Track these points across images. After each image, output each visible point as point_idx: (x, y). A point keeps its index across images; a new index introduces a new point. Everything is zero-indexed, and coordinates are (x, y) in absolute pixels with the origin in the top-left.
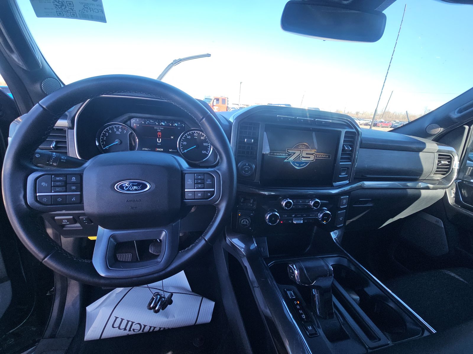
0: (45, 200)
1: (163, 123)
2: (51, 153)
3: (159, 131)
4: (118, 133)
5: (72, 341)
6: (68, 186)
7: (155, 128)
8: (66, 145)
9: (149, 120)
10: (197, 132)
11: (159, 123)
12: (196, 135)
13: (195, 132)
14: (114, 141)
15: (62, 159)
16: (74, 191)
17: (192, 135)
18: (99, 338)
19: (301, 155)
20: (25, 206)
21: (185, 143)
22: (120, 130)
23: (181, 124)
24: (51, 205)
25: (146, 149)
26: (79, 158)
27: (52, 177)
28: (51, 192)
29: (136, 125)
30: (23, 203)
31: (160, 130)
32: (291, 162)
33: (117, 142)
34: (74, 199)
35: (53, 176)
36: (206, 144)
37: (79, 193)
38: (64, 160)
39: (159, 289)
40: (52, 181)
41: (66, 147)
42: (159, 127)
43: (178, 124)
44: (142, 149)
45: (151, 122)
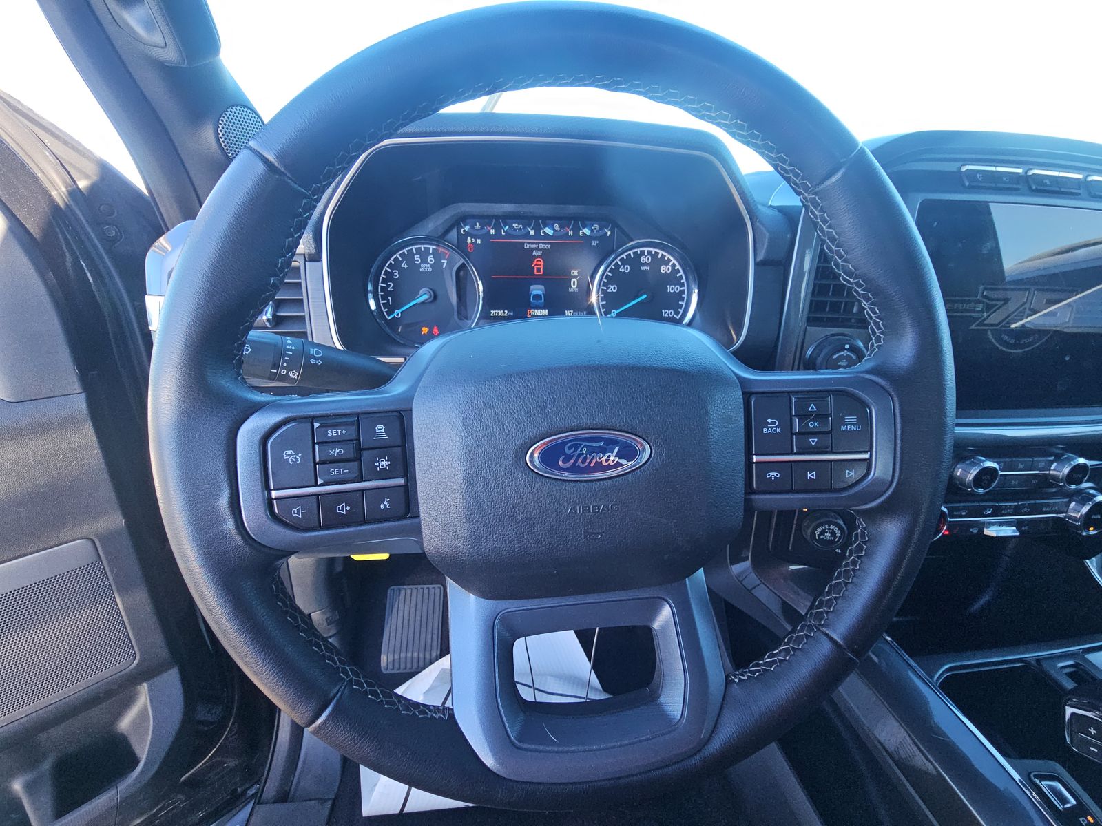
0: (298, 513)
1: (549, 231)
2: (279, 337)
3: (539, 257)
4: (425, 268)
5: (333, 805)
6: (365, 456)
7: (527, 246)
8: (304, 312)
9: (508, 221)
10: (650, 253)
11: (537, 229)
12: (646, 260)
13: (643, 252)
14: (414, 295)
15: (313, 357)
16: (383, 475)
17: (635, 261)
18: (398, 811)
19: (1027, 306)
20: (238, 540)
21: (613, 288)
22: (431, 261)
23: (601, 228)
24: (320, 528)
25: (501, 313)
26: (339, 347)
27: (313, 426)
28: (316, 485)
29: (473, 240)
30: (230, 525)
31: (540, 253)
32: (989, 333)
33: (423, 296)
34: (385, 504)
35: (316, 425)
36: (675, 289)
37: (401, 481)
38: (317, 359)
39: (524, 682)
40: (314, 443)
41: (304, 317)
42: (538, 243)
43: (592, 231)
44: (493, 313)
45: (515, 230)
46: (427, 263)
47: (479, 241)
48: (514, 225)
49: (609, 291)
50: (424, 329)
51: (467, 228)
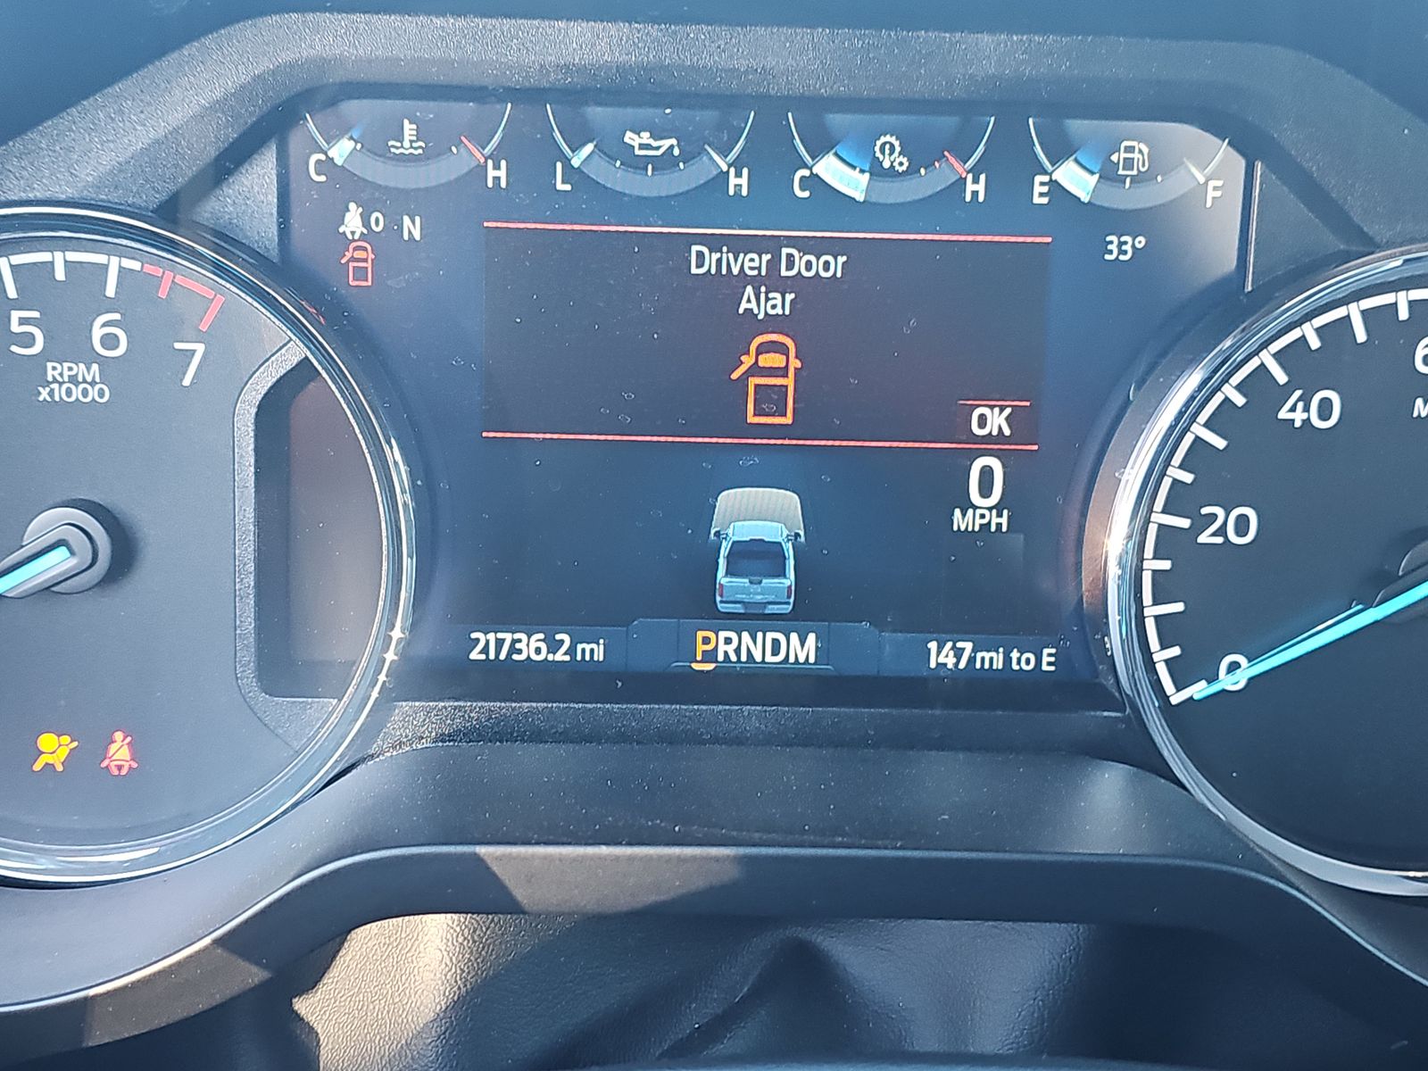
1: (843, 175)
3: (772, 323)
4: (70, 386)
7: (704, 263)
9: (594, 113)
11: (772, 163)
21: (1232, 525)
22: (111, 342)
29: (378, 221)
31: (778, 304)
42: (773, 246)
43: (1109, 175)
44: (486, 644)
45: (636, 164)
46: (90, 357)
47: (412, 228)
48: (630, 137)
49: (1204, 538)
50: (47, 741)
51: (341, 151)
